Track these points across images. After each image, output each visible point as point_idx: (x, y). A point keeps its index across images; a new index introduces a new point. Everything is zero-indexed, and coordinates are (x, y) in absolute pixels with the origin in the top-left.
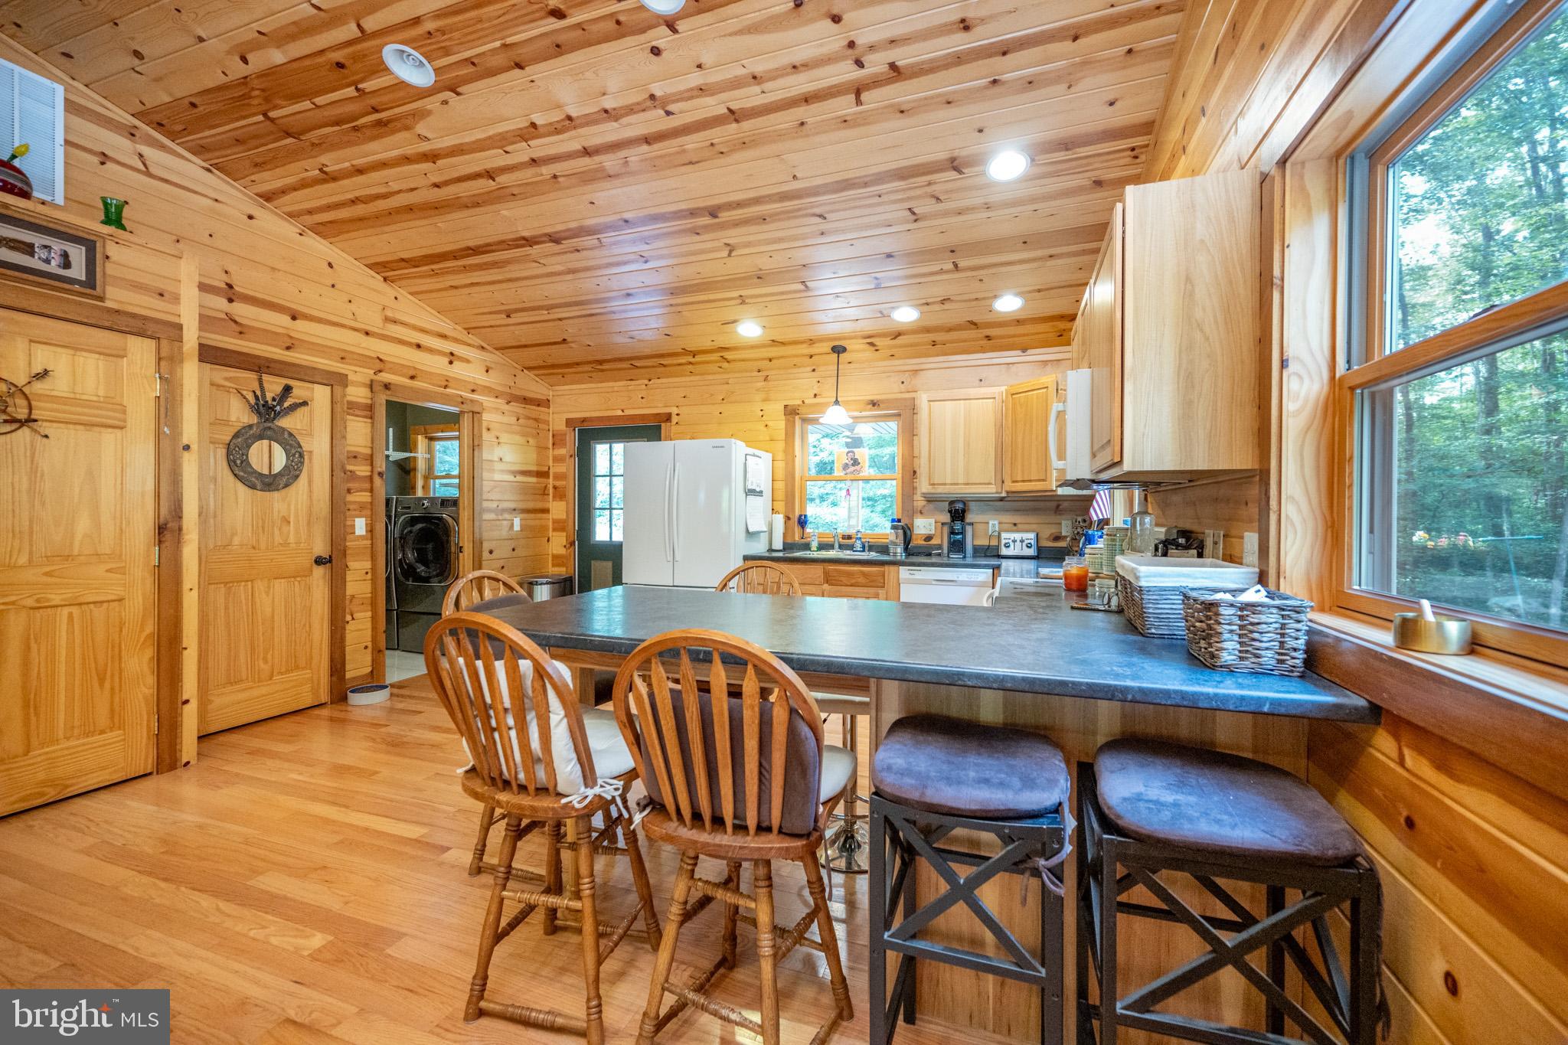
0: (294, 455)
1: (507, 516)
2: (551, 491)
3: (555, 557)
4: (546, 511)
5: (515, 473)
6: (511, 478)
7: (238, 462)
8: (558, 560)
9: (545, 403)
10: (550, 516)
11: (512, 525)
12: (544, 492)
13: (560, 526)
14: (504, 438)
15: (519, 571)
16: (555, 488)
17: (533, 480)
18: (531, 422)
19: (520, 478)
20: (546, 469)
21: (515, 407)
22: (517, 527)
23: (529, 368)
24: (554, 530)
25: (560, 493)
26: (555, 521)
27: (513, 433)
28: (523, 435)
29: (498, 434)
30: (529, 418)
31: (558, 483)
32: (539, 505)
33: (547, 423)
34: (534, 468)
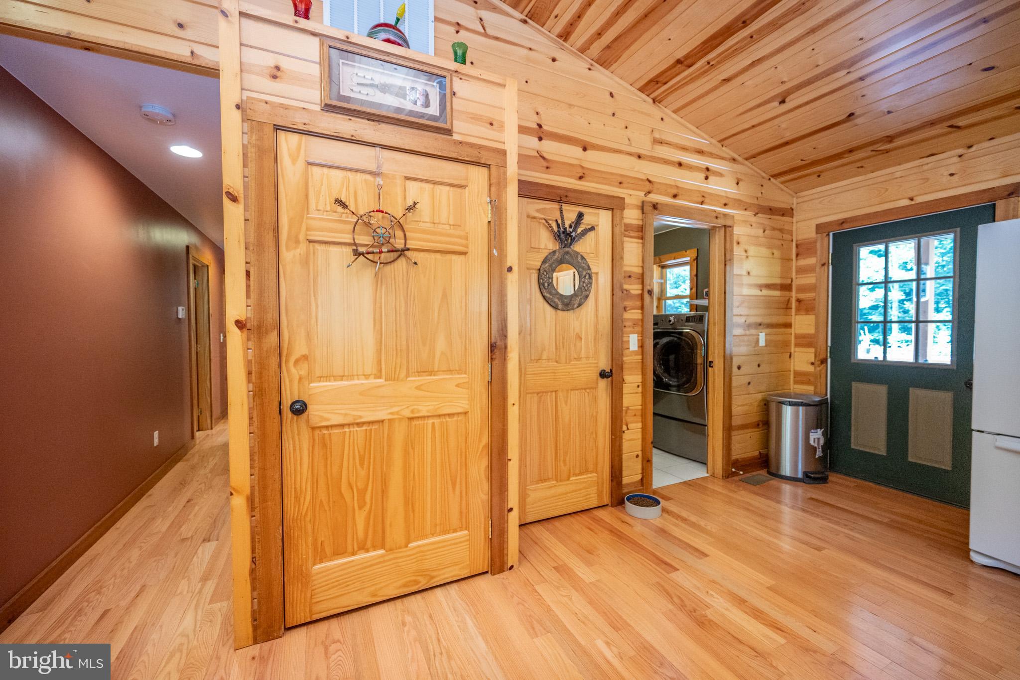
0: (585, 276)
1: (753, 331)
2: (794, 304)
3: (797, 374)
4: (788, 325)
5: (761, 287)
6: (757, 292)
7: (546, 285)
8: (802, 378)
9: (788, 212)
10: (793, 331)
11: (758, 341)
12: (787, 306)
13: (805, 341)
14: (752, 250)
15: (763, 388)
16: (799, 301)
17: (777, 293)
18: (777, 234)
19: (765, 292)
20: (789, 282)
21: (762, 218)
22: (762, 343)
23: (775, 176)
24: (797, 345)
25: (805, 307)
26: (797, 337)
27: (760, 245)
28: (769, 248)
29: (747, 247)
30: (774, 229)
31: (802, 296)
32: (782, 319)
33: (790, 233)
34: (778, 281)
